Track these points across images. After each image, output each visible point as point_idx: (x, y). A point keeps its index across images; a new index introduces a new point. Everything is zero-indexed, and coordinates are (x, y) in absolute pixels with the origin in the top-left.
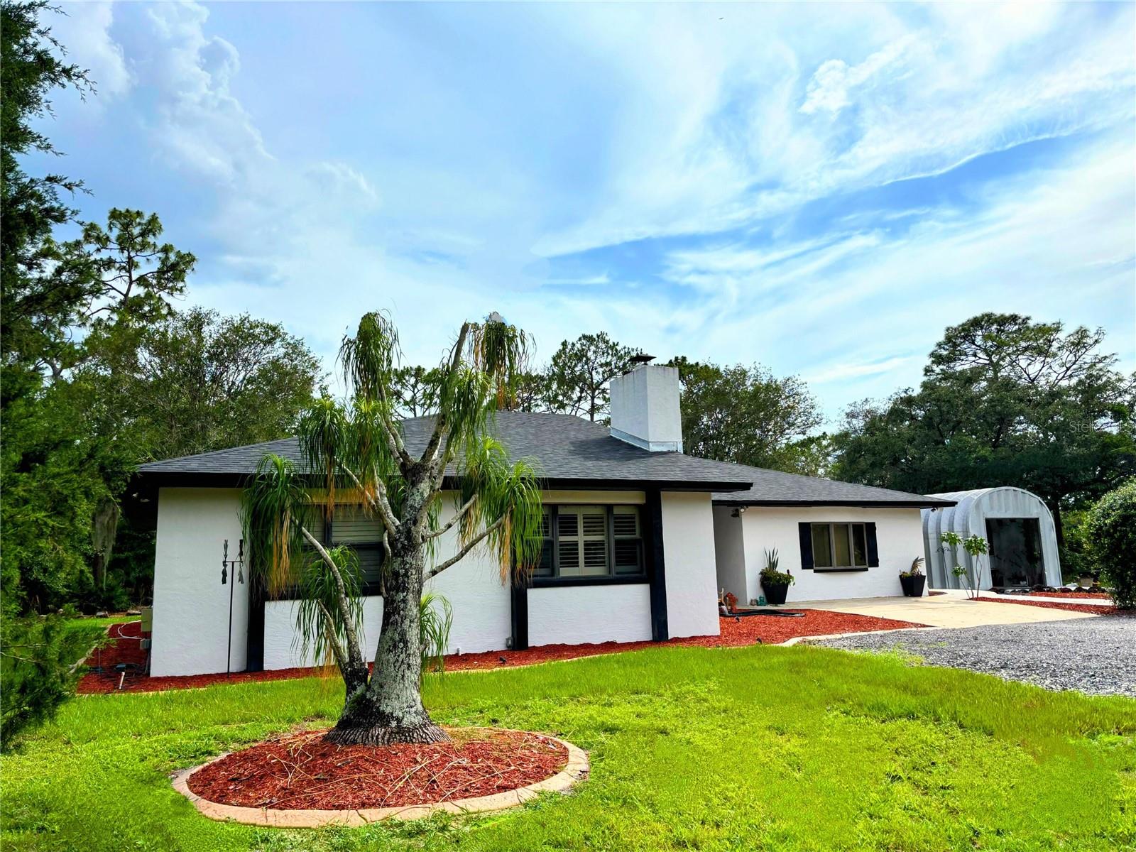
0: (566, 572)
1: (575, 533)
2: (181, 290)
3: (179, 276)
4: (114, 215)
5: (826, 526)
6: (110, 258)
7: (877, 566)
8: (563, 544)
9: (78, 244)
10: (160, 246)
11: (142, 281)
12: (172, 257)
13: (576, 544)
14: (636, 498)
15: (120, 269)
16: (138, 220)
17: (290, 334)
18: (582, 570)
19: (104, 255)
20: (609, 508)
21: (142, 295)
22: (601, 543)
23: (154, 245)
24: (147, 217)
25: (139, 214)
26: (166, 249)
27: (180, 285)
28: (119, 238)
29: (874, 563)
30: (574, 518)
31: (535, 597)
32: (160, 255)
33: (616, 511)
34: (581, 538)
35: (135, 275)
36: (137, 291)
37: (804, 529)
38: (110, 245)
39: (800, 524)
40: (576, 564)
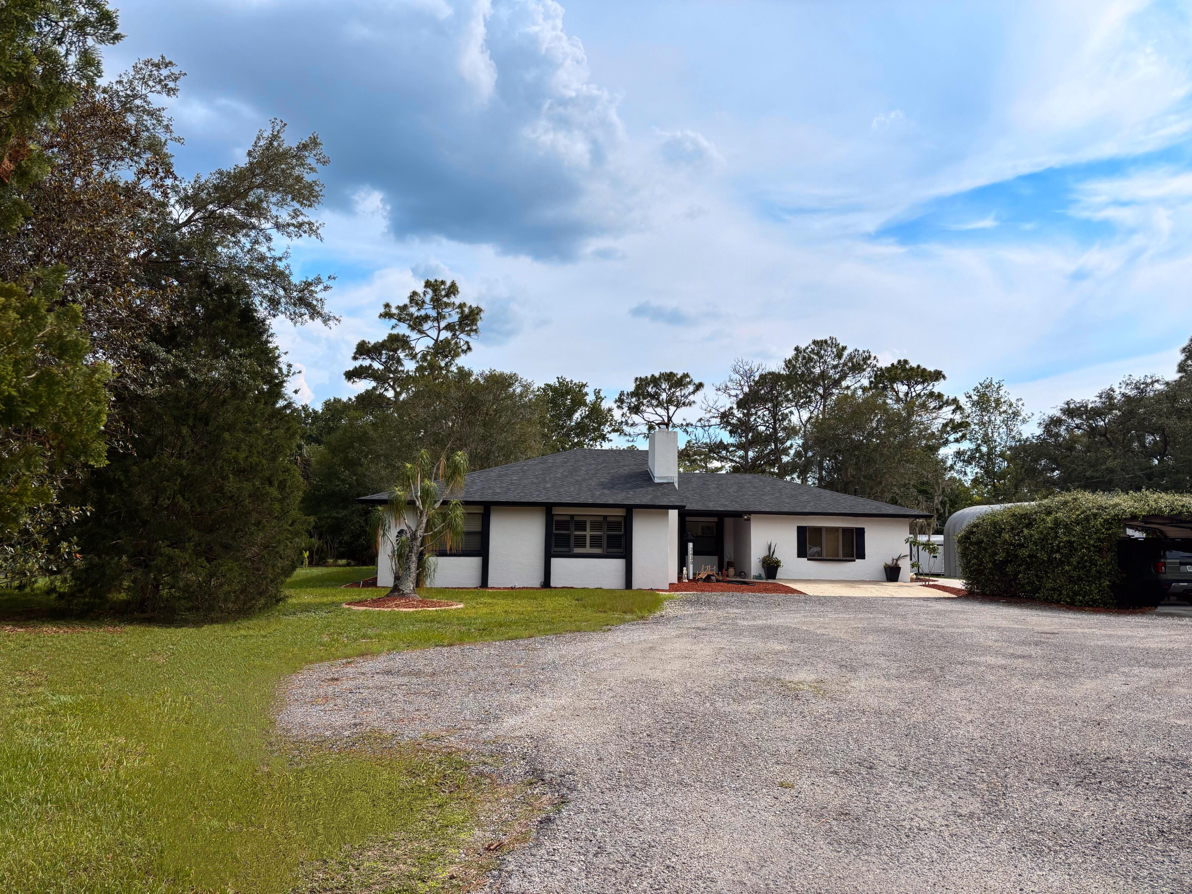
0: (577, 550)
1: (585, 530)
2: (476, 331)
3: (474, 321)
4: (428, 284)
5: (819, 530)
6: (426, 314)
7: (864, 558)
8: (576, 536)
9: (405, 306)
10: (457, 303)
11: (449, 327)
12: (466, 310)
13: (585, 536)
14: (621, 512)
15: (433, 321)
16: (443, 287)
17: (525, 379)
18: (588, 550)
19: (423, 312)
20: (605, 517)
21: (450, 338)
22: (600, 536)
23: (454, 303)
24: (448, 284)
25: (443, 283)
26: (461, 306)
27: (474, 327)
28: (432, 300)
29: (862, 556)
30: (585, 522)
31: (555, 562)
32: (457, 310)
33: (609, 519)
34: (588, 533)
35: (443, 324)
36: (446, 335)
37: (801, 531)
38: (426, 306)
39: (799, 527)
40: (584, 546)
